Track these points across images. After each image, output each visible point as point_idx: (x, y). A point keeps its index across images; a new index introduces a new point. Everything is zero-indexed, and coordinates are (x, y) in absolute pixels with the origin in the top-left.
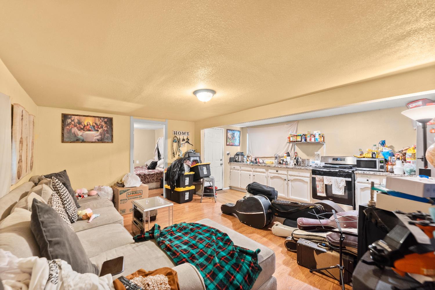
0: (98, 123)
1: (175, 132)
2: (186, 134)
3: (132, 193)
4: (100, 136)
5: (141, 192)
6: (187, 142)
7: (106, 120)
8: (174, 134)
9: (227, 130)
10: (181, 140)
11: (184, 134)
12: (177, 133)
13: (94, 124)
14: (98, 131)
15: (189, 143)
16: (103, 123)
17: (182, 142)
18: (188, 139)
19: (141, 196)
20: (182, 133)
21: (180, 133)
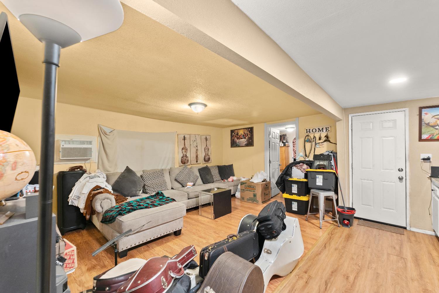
0: (246, 133)
1: (308, 130)
2: (324, 130)
3: (248, 187)
4: (246, 142)
5: (255, 187)
6: (325, 141)
7: (249, 130)
8: (307, 133)
9: (421, 109)
10: (317, 138)
11: (321, 131)
12: (311, 131)
13: (244, 134)
14: (245, 138)
15: (329, 141)
16: (248, 132)
17: (318, 141)
18: (327, 137)
19: (255, 191)
20: (317, 130)
21: (314, 130)
